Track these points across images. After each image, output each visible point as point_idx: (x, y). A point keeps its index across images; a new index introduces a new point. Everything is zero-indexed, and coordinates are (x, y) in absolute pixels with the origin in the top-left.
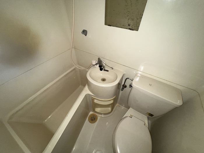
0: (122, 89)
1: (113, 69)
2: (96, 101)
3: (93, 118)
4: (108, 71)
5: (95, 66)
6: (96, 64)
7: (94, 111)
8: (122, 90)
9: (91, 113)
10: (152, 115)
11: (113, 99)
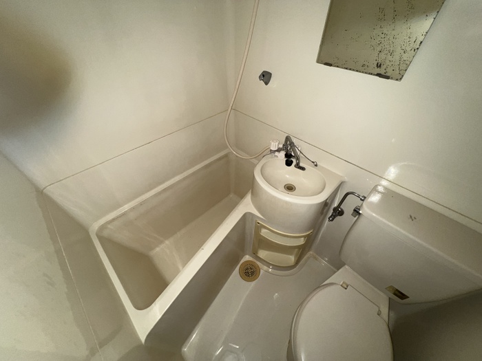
0: (331, 217)
1: (316, 165)
2: (264, 232)
3: (250, 271)
4: (303, 169)
5: (277, 153)
6: (279, 150)
7: (255, 254)
8: (332, 220)
9: (247, 258)
10: (402, 296)
11: (304, 237)
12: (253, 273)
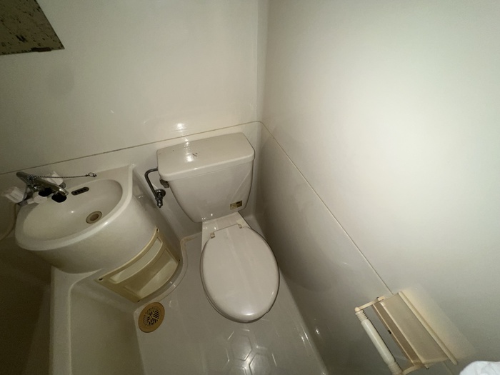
0: (158, 203)
1: (95, 176)
2: (117, 279)
3: (152, 317)
4: (85, 190)
6: (29, 196)
7: (139, 301)
8: (162, 205)
9: (137, 312)
10: (239, 204)
11: (157, 237)
12: (157, 315)
